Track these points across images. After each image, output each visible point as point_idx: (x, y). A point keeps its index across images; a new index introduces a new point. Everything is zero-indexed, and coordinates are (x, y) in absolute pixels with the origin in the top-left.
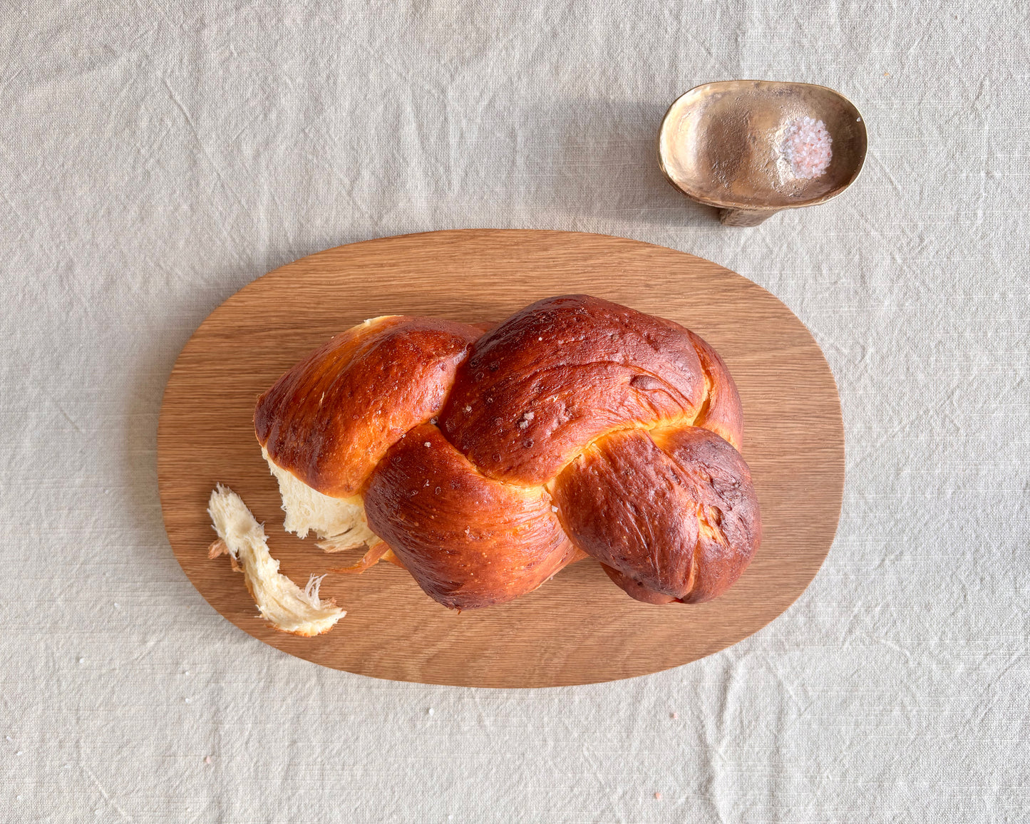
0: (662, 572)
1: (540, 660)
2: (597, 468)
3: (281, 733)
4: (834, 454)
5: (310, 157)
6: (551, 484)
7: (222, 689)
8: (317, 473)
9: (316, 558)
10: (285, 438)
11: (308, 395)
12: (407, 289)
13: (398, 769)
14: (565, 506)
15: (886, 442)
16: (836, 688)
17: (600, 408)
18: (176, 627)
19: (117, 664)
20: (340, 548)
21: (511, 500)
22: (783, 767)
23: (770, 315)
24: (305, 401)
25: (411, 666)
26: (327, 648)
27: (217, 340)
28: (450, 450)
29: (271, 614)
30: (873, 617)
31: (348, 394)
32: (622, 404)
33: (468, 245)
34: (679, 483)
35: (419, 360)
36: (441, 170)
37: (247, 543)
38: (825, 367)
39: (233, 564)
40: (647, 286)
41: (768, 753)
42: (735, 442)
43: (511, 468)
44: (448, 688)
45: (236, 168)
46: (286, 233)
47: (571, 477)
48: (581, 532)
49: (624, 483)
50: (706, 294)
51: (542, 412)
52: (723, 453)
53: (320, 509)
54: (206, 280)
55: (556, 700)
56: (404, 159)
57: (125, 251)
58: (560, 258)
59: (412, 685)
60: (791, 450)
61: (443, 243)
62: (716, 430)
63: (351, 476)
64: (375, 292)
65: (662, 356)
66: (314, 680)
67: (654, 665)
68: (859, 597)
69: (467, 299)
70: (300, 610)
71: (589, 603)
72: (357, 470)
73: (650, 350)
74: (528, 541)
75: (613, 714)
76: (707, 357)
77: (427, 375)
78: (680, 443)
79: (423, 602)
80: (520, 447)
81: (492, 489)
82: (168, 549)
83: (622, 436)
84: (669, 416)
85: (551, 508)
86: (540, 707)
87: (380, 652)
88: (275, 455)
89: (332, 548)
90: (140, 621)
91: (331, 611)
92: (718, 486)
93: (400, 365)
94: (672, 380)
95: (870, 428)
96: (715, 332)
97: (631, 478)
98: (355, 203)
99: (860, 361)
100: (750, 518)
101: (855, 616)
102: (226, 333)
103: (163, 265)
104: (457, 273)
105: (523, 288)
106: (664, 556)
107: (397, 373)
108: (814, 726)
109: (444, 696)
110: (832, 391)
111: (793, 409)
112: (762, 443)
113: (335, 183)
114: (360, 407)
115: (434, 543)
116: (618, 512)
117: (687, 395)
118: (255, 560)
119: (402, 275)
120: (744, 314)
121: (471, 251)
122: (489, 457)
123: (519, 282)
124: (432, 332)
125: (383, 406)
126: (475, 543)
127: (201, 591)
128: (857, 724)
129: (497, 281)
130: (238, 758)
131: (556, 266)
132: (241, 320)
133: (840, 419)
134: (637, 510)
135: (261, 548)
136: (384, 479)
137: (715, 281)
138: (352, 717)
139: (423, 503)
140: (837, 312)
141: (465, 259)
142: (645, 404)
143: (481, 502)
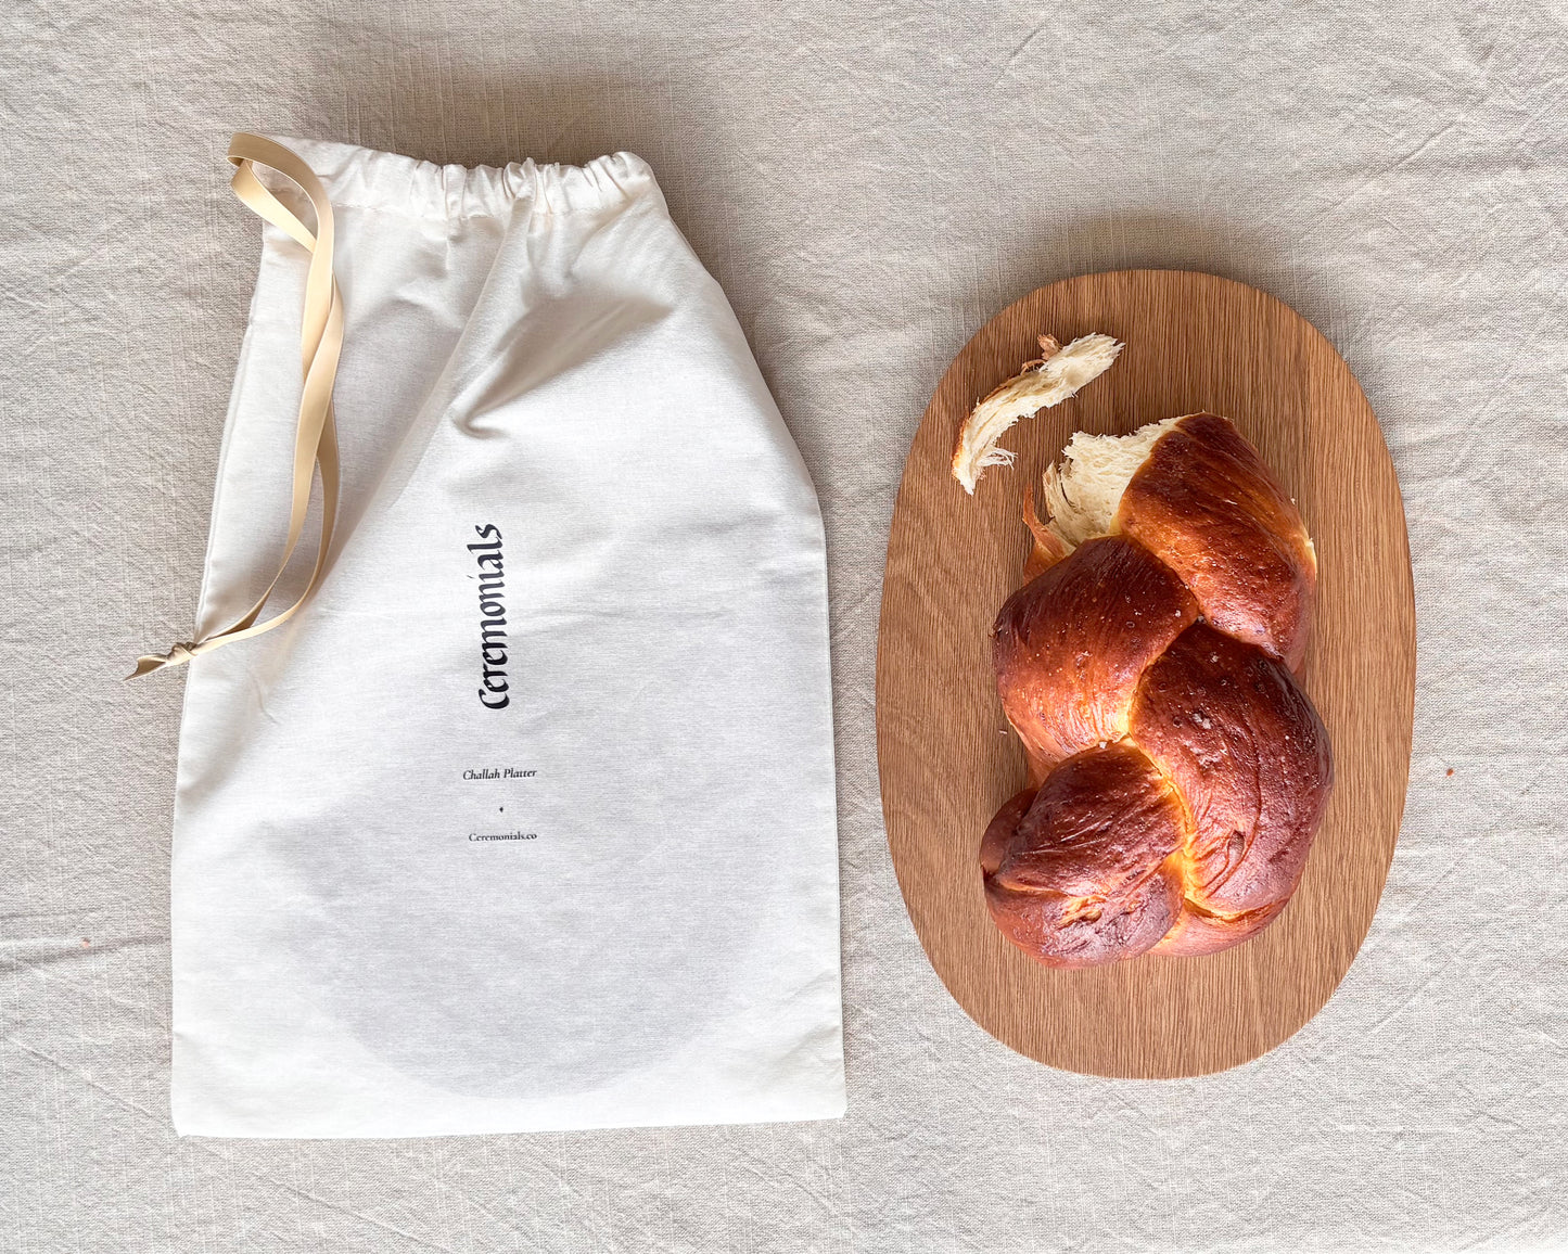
0: (1033, 855)
1: (908, 715)
2: (1148, 792)
6: (1130, 743)
8: (1148, 488)
10: (1187, 456)
11: (1234, 484)
12: (1347, 575)
14: (1106, 757)
17: (1211, 798)
20: (1048, 489)
21: (1117, 700)
23: (1301, 999)
24: (1227, 481)
27: (1294, 346)
28: (1172, 635)
31: (1235, 530)
32: (1215, 821)
33: (1397, 648)
34: (1128, 878)
35: (1269, 607)
37: (1056, 381)
39: (1030, 363)
40: (1341, 858)
42: (1164, 944)
43: (1152, 702)
47: (1138, 764)
48: (1077, 771)
49: (1130, 820)
50: (1329, 925)
51: (1211, 737)
52: (1154, 929)
53: (1104, 482)
58: (1378, 756)
60: (1143, 1016)
61: (1400, 617)
62: (1178, 923)
63: (1144, 527)
65: (1263, 865)
69: (1332, 644)
71: (972, 774)
73: (1271, 854)
74: (1071, 716)
76: (1258, 918)
77: (1252, 614)
78: (1169, 881)
80: (1174, 712)
81: (1129, 680)
83: (1179, 820)
84: (1198, 871)
85: (1104, 741)
87: (922, 528)
88: (1168, 439)
89: (1048, 480)
91: (974, 477)
92: (1121, 920)
93: (1263, 587)
94: (1237, 875)
96: (1284, 934)
97: (1136, 827)
100: (1086, 954)
102: (1302, 357)
104: (1365, 632)
106: (1054, 858)
107: (1255, 584)
110: (1211, 1068)
114: (1219, 544)
115: (1073, 618)
116: (1100, 812)
117: (1220, 891)
118: (1038, 392)
119: (1364, 567)
120: (1304, 969)
121: (1389, 650)
122: (1163, 678)
123: (1352, 706)
124: (1296, 618)
125: (1221, 568)
126: (1073, 660)
129: (1353, 680)
131: (1369, 751)
132: (1316, 375)
134: (1103, 833)
137: (1344, 936)
139: (1117, 608)
141: (1380, 643)
142: (1213, 846)
143: (1117, 669)
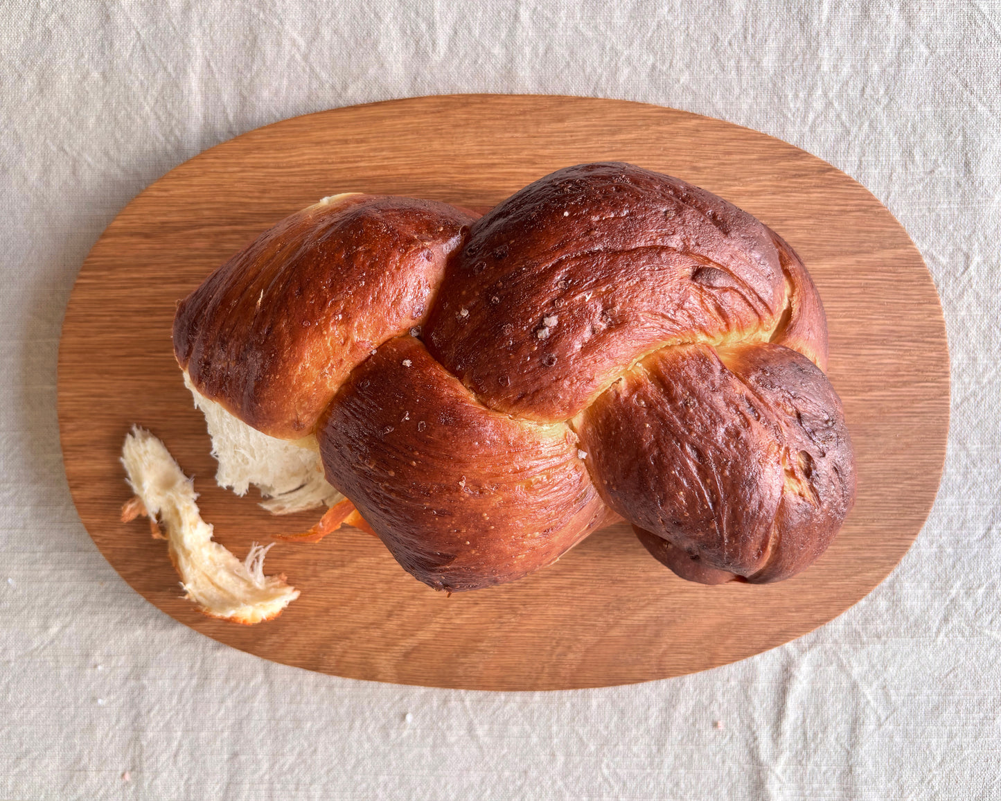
0: (730, 542)
1: (551, 655)
2: (644, 396)
3: (218, 743)
4: (936, 389)
5: (255, 10)
6: (578, 420)
7: (143, 687)
8: (253, 403)
9: (260, 522)
10: (212, 356)
11: (242, 295)
12: (378, 172)
13: (367, 789)
14: (598, 450)
15: (995, 377)
16: (926, 690)
17: (651, 312)
18: (87, 608)
19: (12, 654)
20: (290, 508)
21: (523, 440)
22: (857, 790)
23: (853, 208)
24: (238, 303)
25: (383, 662)
26: (275, 638)
27: (134, 240)
28: (438, 372)
29: (201, 594)
30: (975, 601)
31: (295, 291)
32: (680, 306)
33: (460, 115)
34: (758, 418)
35: (395, 245)
36: (423, 27)
37: (170, 502)
38: (926, 277)
39: (153, 529)
40: (694, 168)
41: (838, 773)
43: (524, 395)
44: (430, 689)
45: (160, 25)
46: (225, 108)
47: (606, 410)
48: (618, 487)
49: (682, 418)
50: (770, 180)
51: (569, 315)
52: (812, 379)
53: (262, 456)
54: (124, 170)
55: (568, 705)
56: (376, 14)
57: (20, 131)
58: (581, 131)
59: (384, 685)
60: (879, 384)
61: (426, 113)
62: (799, 349)
63: (301, 408)
64: (337, 177)
65: (733, 242)
66: (260, 677)
67: (698, 661)
68: (958, 576)
69: (458, 185)
70: (239, 590)
71: (614, 582)
72: (309, 399)
73: (717, 234)
74: (546, 498)
75: (640, 722)
77: (405, 266)
78: (756, 364)
79: (400, 580)
80: (537, 365)
81: (497, 426)
82: (73, 511)
83: (679, 354)
84: (741, 327)
85: (577, 454)
86: (547, 712)
87: (343, 643)
88: (198, 380)
89: (281, 509)
90: (41, 601)
91: (281, 591)
92: (808, 424)
93: (368, 252)
94: (746, 277)
95: (975, 359)
97: (691, 410)
98: (312, 70)
99: (963, 273)
100: (848, 469)
101: (952, 601)
102: (146, 231)
103: (68, 149)
104: (444, 151)
105: (531, 170)
106: (735, 518)
107: (363, 263)
108: (897, 739)
109: (425, 700)
110: (934, 307)
111: (882, 330)
112: (841, 376)
113: (286, 43)
114: (313, 310)
115: (416, 500)
116: (673, 458)
117: (766, 298)
118: (180, 524)
119: (372, 154)
120: (819, 207)
121: (463, 123)
122: (492, 380)
123: (525, 162)
124: (413, 211)
125: (345, 308)
126: (472, 500)
127: (114, 563)
128: (951, 736)
129: (496, 161)
130: (165, 775)
131: (574, 142)
132: (165, 215)
133: (944, 344)
134: (701, 454)
135: (189, 508)
136: (347, 413)
137: (782, 164)
138: (309, 725)
139: (401, 444)
140: (933, 210)
141: (455, 133)
142: (712, 308)
143: (482, 443)
